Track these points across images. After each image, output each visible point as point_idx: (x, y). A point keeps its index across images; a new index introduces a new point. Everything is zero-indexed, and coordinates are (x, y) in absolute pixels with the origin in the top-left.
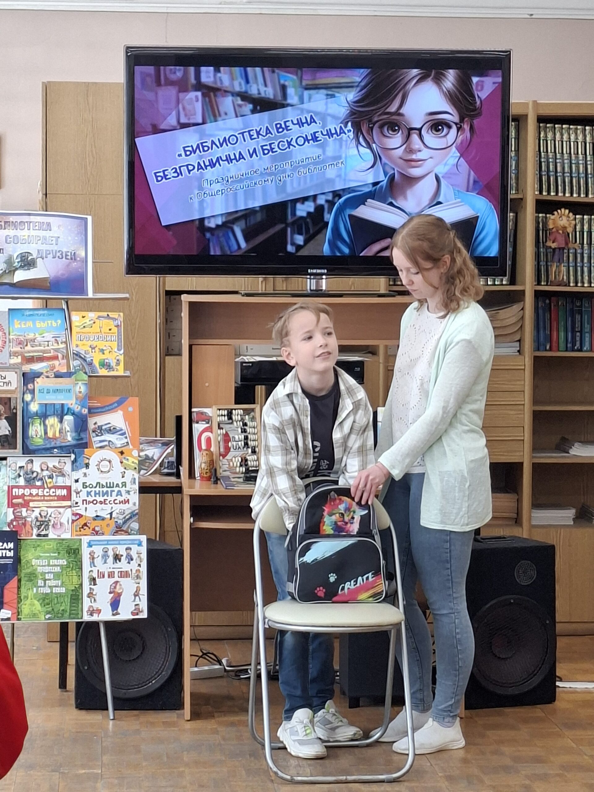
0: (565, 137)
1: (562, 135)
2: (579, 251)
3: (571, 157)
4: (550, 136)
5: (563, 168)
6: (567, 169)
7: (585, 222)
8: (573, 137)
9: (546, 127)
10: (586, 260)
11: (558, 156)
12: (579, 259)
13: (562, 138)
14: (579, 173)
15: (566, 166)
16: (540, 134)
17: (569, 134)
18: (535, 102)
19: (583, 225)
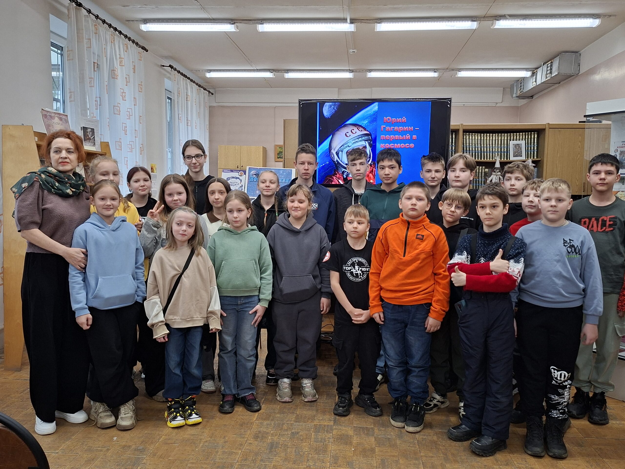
0: (473, 138)
1: (472, 137)
2: (477, 180)
3: (475, 145)
4: (468, 137)
5: (472, 149)
6: (474, 150)
7: (480, 169)
8: (476, 138)
9: (466, 134)
10: (480, 182)
11: (471, 145)
12: (477, 182)
13: (472, 138)
14: (478, 151)
15: (473, 148)
16: (464, 137)
17: (475, 137)
18: (462, 124)
19: (479, 170)
